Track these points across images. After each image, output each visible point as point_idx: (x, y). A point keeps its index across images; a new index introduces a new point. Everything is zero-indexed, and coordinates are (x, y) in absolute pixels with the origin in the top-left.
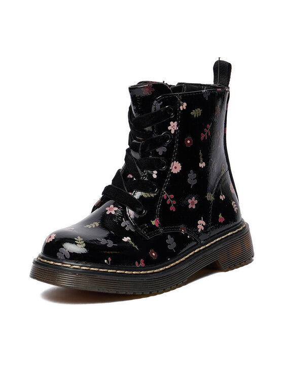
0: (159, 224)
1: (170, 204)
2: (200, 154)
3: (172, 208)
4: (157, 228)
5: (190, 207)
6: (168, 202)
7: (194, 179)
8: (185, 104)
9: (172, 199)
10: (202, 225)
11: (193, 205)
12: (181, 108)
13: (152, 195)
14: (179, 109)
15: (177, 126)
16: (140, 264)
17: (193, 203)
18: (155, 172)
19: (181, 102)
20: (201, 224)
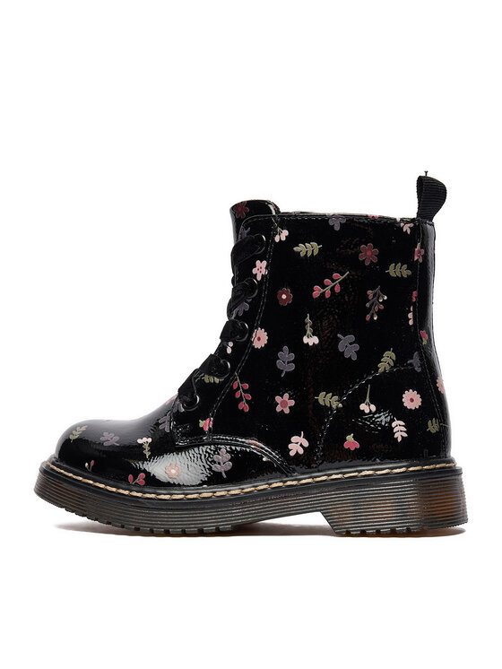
0: (210, 429)
1: (241, 399)
2: (308, 320)
3: (244, 406)
4: (204, 434)
5: (279, 409)
6: (238, 396)
7: (288, 363)
8: (285, 233)
9: (245, 391)
10: (301, 445)
11: (285, 407)
12: (277, 239)
13: (217, 380)
14: (273, 239)
15: (266, 268)
16: (137, 481)
17: (284, 404)
18: (231, 344)
19: (279, 229)
20: (297, 444)
